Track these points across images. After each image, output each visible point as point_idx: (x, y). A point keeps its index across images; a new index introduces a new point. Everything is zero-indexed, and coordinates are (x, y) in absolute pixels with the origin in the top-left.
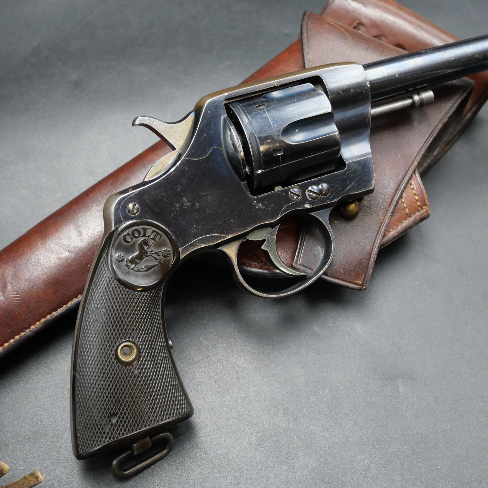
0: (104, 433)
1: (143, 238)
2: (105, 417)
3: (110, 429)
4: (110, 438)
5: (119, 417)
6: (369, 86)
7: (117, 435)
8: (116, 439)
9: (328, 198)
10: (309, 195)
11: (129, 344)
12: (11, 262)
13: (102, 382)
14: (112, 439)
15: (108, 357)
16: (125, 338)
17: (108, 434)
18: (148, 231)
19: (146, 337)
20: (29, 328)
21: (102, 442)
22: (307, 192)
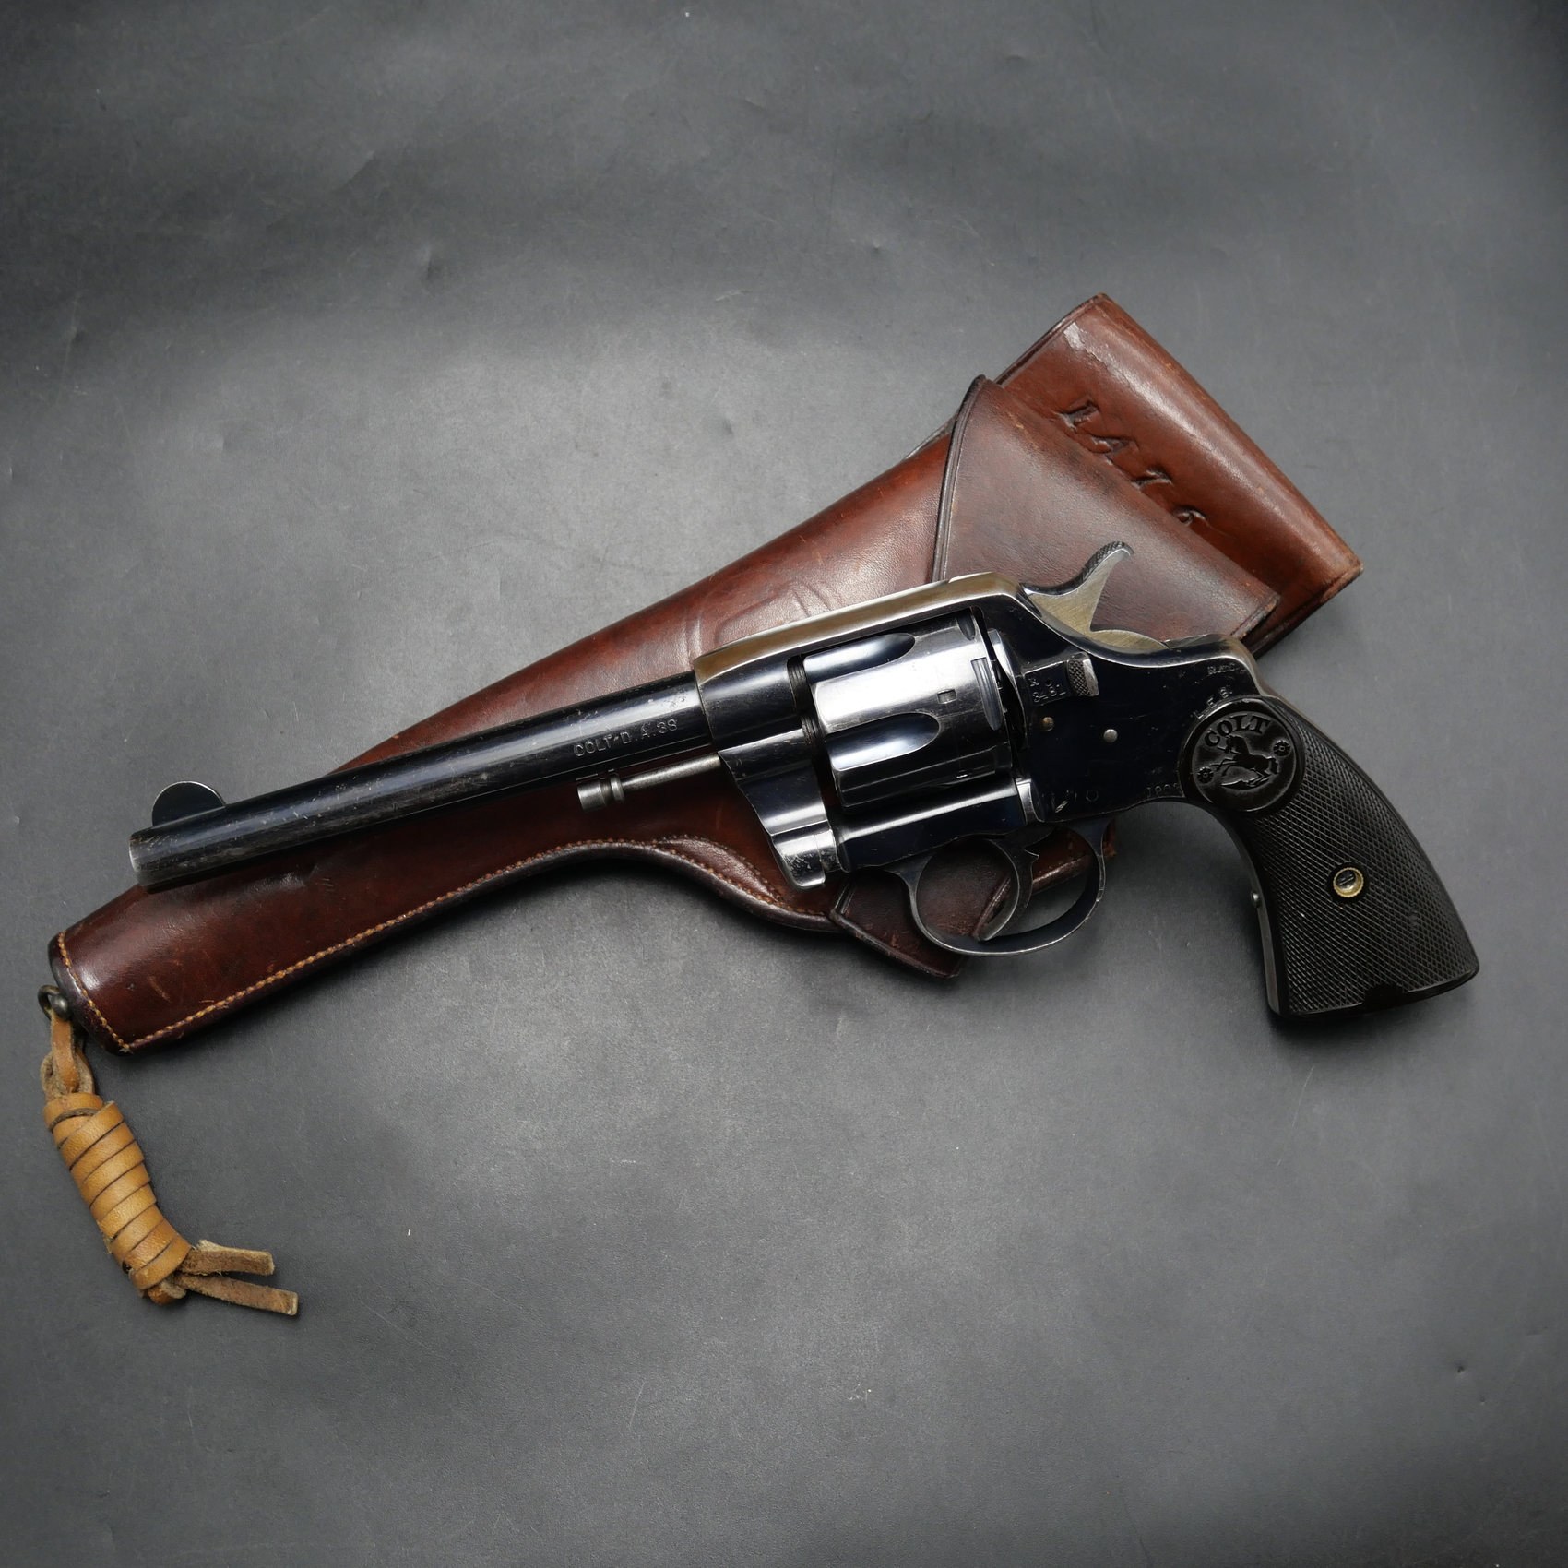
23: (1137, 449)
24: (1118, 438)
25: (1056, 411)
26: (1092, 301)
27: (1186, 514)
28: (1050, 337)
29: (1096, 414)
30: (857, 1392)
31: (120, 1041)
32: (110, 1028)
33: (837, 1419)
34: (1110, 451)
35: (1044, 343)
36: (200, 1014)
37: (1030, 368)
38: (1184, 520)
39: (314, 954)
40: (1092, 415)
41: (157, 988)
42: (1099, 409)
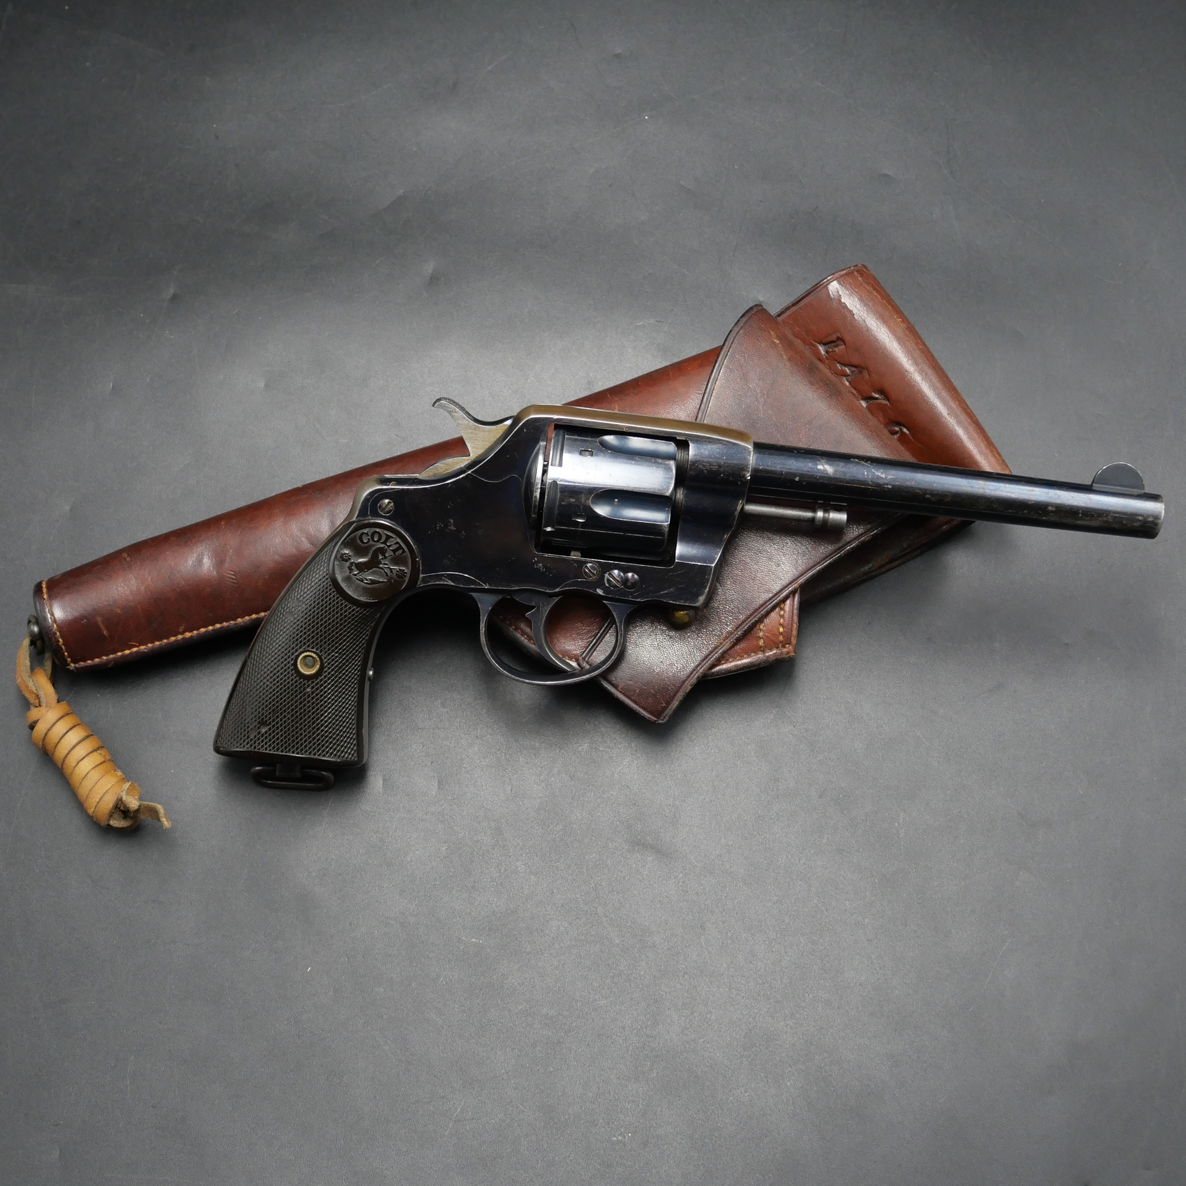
0: (248, 737)
1: (382, 546)
2: (256, 721)
3: (255, 737)
4: (251, 746)
5: (270, 729)
6: (749, 478)
7: (260, 746)
8: (256, 750)
9: (631, 593)
10: (608, 580)
11: (314, 655)
12: (239, 532)
13: (268, 683)
14: (252, 747)
15: (286, 660)
16: (313, 648)
17: (251, 740)
18: (391, 539)
19: (337, 657)
20: (235, 619)
21: (242, 746)
22: (607, 575)
23: (867, 376)
24: (856, 367)
25: (815, 341)
26: (852, 268)
27: (897, 429)
28: (817, 288)
29: (843, 347)
30: (620, 1135)
31: (69, 660)
32: (64, 648)
33: (602, 1152)
34: (849, 375)
35: (813, 291)
36: (127, 652)
37: (800, 308)
38: (893, 433)
39: (213, 625)
40: (840, 347)
41: (102, 626)
42: (845, 344)
